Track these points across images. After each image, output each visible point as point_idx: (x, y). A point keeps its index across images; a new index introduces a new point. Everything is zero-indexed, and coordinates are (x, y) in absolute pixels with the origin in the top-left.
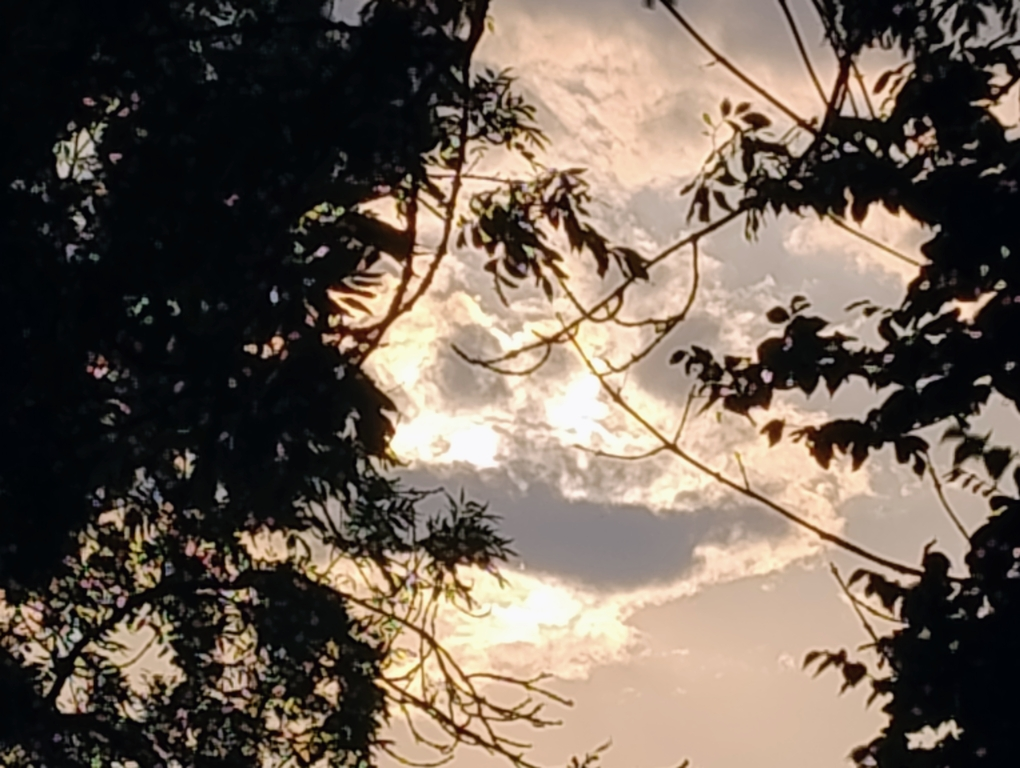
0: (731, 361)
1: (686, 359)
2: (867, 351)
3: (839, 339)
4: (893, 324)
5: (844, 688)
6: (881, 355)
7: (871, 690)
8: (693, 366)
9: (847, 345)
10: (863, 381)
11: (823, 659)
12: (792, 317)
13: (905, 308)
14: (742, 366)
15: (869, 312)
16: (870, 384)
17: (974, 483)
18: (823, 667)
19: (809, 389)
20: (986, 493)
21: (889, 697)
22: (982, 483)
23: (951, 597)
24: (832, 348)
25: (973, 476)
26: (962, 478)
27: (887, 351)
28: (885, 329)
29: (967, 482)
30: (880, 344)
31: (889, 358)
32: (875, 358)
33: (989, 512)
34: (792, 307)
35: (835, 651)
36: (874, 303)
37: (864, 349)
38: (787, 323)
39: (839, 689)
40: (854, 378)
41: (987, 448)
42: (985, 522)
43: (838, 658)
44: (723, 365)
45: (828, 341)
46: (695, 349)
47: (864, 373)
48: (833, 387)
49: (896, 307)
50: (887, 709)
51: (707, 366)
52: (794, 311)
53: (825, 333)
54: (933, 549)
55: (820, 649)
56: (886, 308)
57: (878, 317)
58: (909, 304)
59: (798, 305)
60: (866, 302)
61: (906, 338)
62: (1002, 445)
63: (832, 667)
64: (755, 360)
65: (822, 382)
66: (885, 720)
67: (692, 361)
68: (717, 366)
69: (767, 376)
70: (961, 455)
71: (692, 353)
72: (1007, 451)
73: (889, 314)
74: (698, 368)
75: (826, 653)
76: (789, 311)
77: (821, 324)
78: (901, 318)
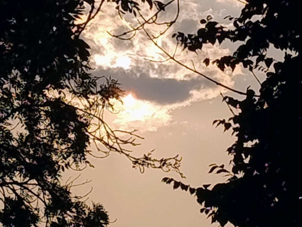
0: (190, 36)
1: (176, 36)
2: (230, 31)
3: (222, 28)
4: (238, 22)
5: (225, 130)
6: (234, 32)
7: (233, 131)
8: (179, 38)
9: (224, 29)
10: (229, 40)
11: (218, 122)
12: (207, 22)
13: (241, 17)
14: (193, 37)
15: (231, 19)
16: (231, 40)
17: (262, 68)
18: (218, 124)
19: (213, 43)
20: (265, 72)
21: (238, 132)
22: (264, 69)
23: (255, 103)
24: (220, 30)
25: (261, 67)
26: (258, 68)
27: (236, 30)
28: (235, 24)
29: (260, 68)
30: (234, 29)
31: (236, 33)
32: (232, 33)
33: (267, 77)
34: (207, 18)
35: (222, 120)
36: (232, 16)
37: (229, 30)
38: (206, 24)
39: (223, 131)
40: (226, 39)
41: (265, 58)
42: (265, 80)
43: (223, 122)
44: (187, 37)
45: (219, 28)
46: (179, 33)
47: (229, 38)
48: (220, 42)
49: (239, 17)
50: (237, 135)
51: (183, 38)
52: (208, 20)
53: (217, 26)
54: (249, 89)
55: (217, 119)
56: (236, 17)
57: (233, 20)
58: (242, 16)
59: (209, 18)
60: (230, 16)
61: (241, 27)
62: (270, 57)
63: (221, 124)
64: (197, 35)
65: (217, 41)
66: (236, 139)
67: (178, 36)
68: (186, 37)
69: (201, 40)
70: (258, 61)
71: (178, 34)
72: (272, 59)
73: (236, 19)
74: (180, 38)
75: (219, 120)
76: (206, 20)
77: (216, 23)
78: (240, 20)
